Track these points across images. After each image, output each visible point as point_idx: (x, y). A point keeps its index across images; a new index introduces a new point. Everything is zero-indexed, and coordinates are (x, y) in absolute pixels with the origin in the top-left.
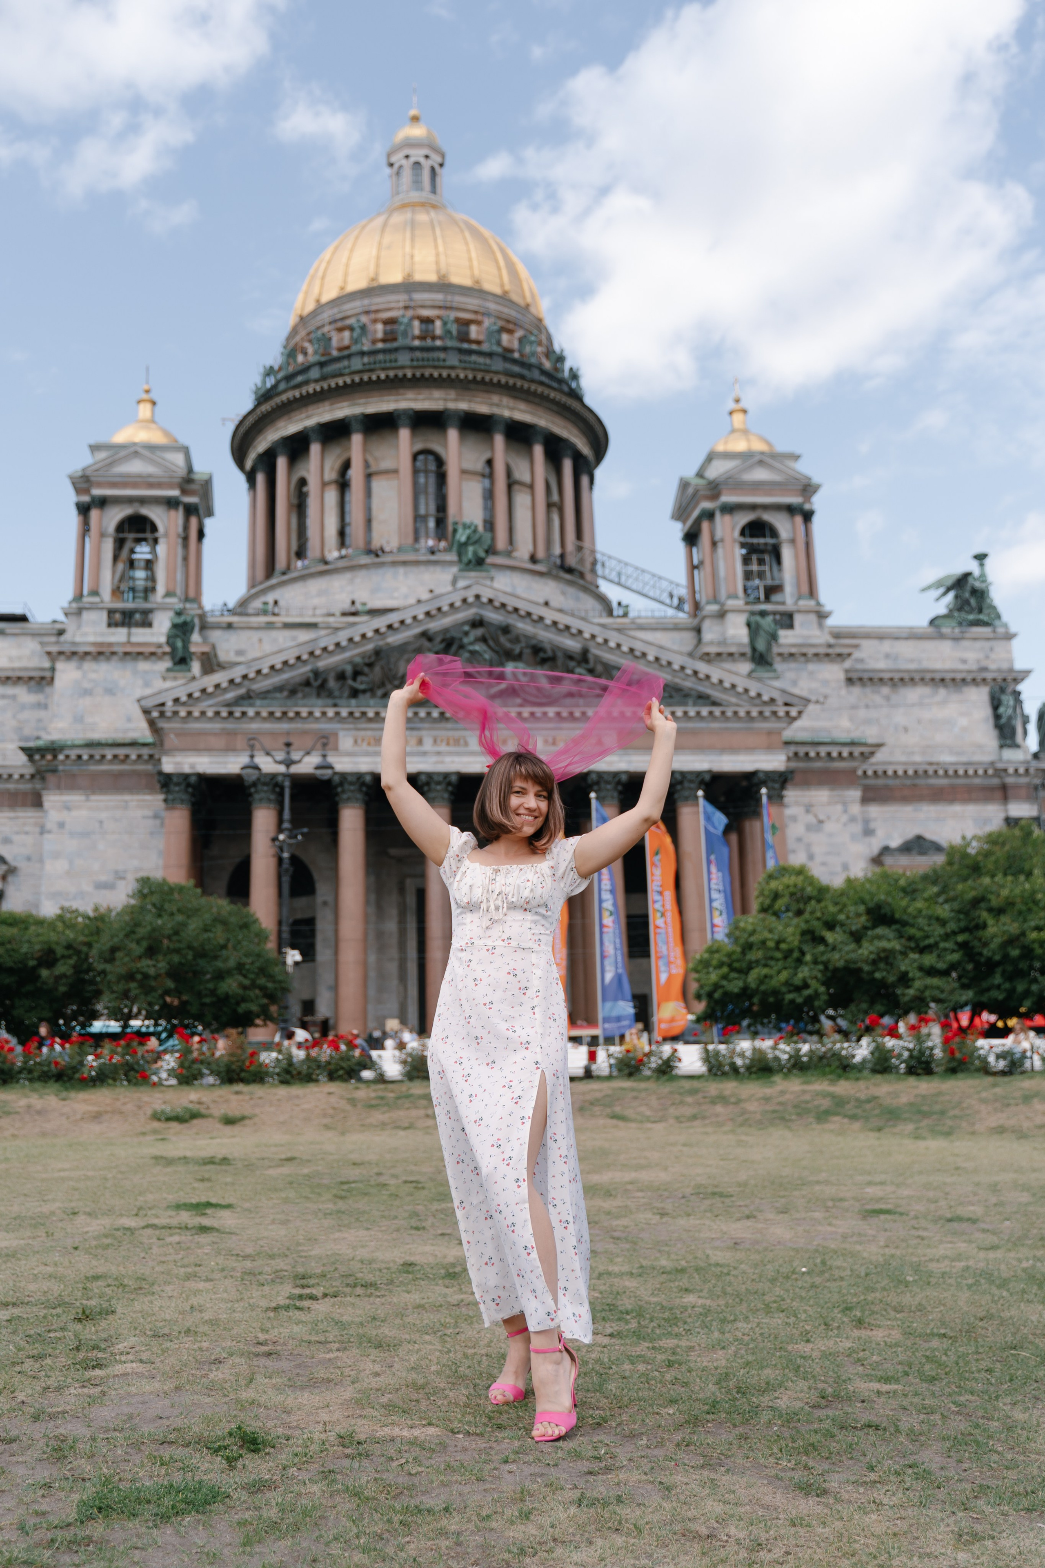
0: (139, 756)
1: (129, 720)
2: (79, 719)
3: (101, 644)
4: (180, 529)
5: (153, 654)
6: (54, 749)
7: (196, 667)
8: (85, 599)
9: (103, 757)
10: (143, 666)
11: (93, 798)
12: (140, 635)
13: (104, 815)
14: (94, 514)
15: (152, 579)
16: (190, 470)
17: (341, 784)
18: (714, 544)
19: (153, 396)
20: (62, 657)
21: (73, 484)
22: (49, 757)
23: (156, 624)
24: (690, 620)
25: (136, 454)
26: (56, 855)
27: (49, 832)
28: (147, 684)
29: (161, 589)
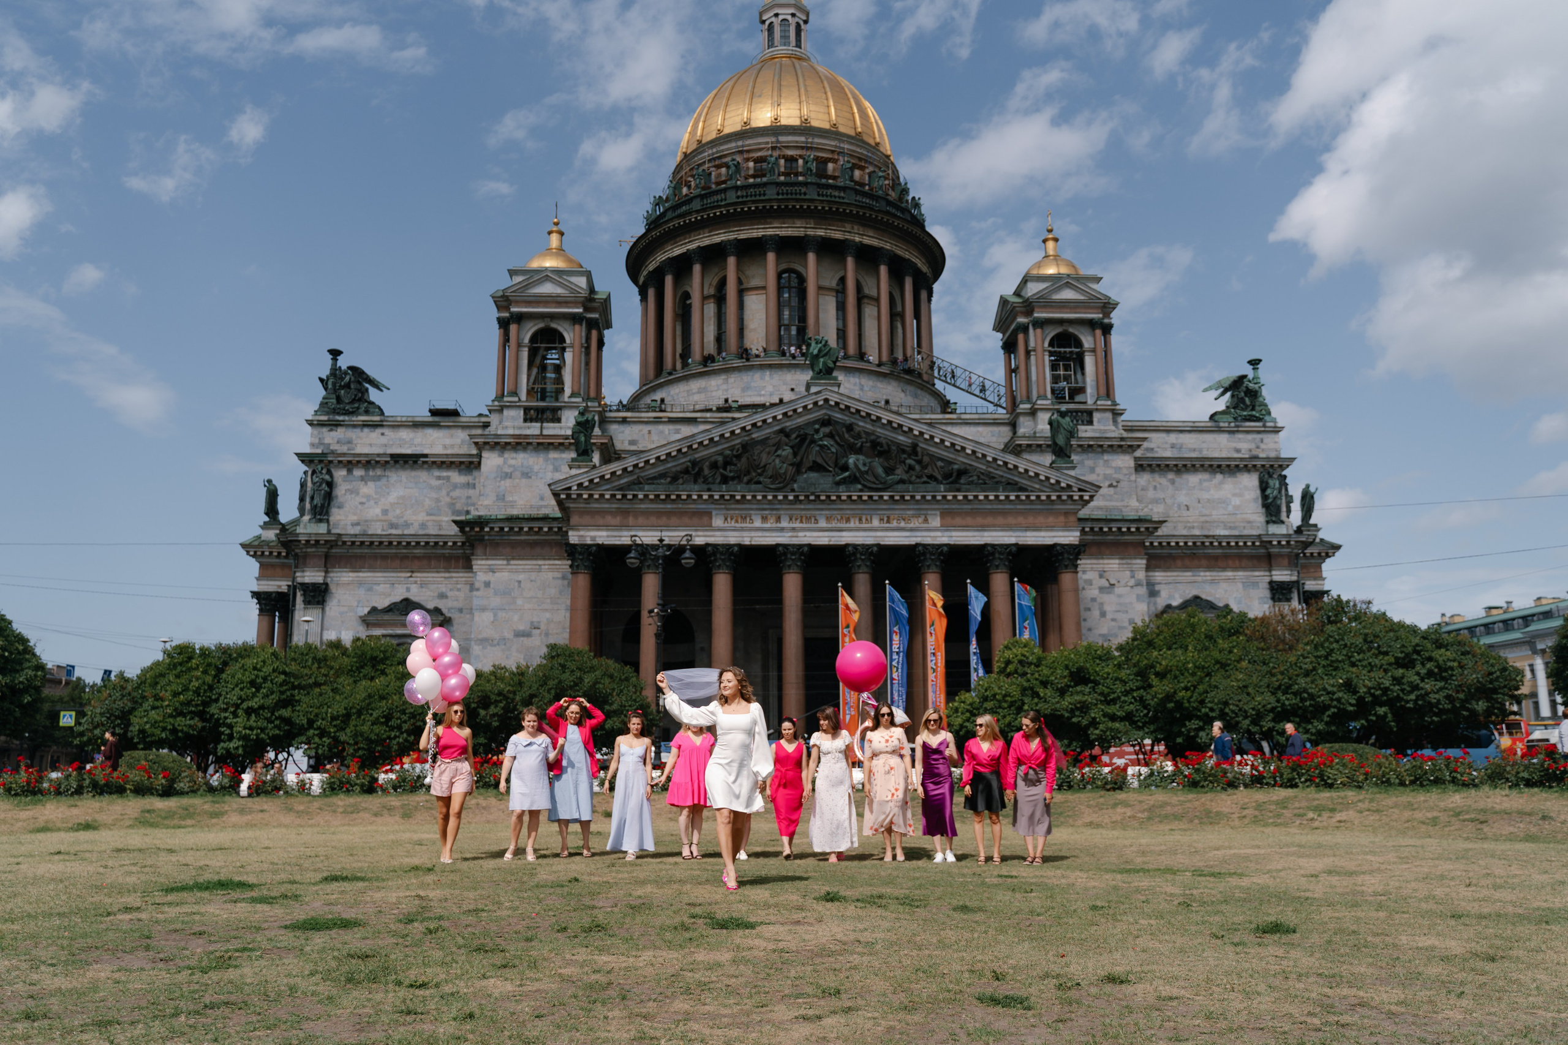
0: (550, 529)
1: (542, 499)
2: (501, 498)
3: (519, 436)
4: (584, 341)
5: (561, 444)
6: (481, 522)
7: (596, 458)
8: (505, 399)
9: (521, 529)
10: (553, 455)
11: (512, 562)
12: (551, 429)
13: (521, 577)
14: (513, 328)
15: (559, 381)
16: (592, 290)
17: (714, 554)
18: (1028, 353)
19: (561, 227)
20: (487, 447)
21: (495, 302)
22: (477, 529)
23: (563, 419)
24: (1008, 416)
25: (547, 278)
26: (483, 609)
27: (478, 590)
28: (556, 469)
29: (568, 391)
